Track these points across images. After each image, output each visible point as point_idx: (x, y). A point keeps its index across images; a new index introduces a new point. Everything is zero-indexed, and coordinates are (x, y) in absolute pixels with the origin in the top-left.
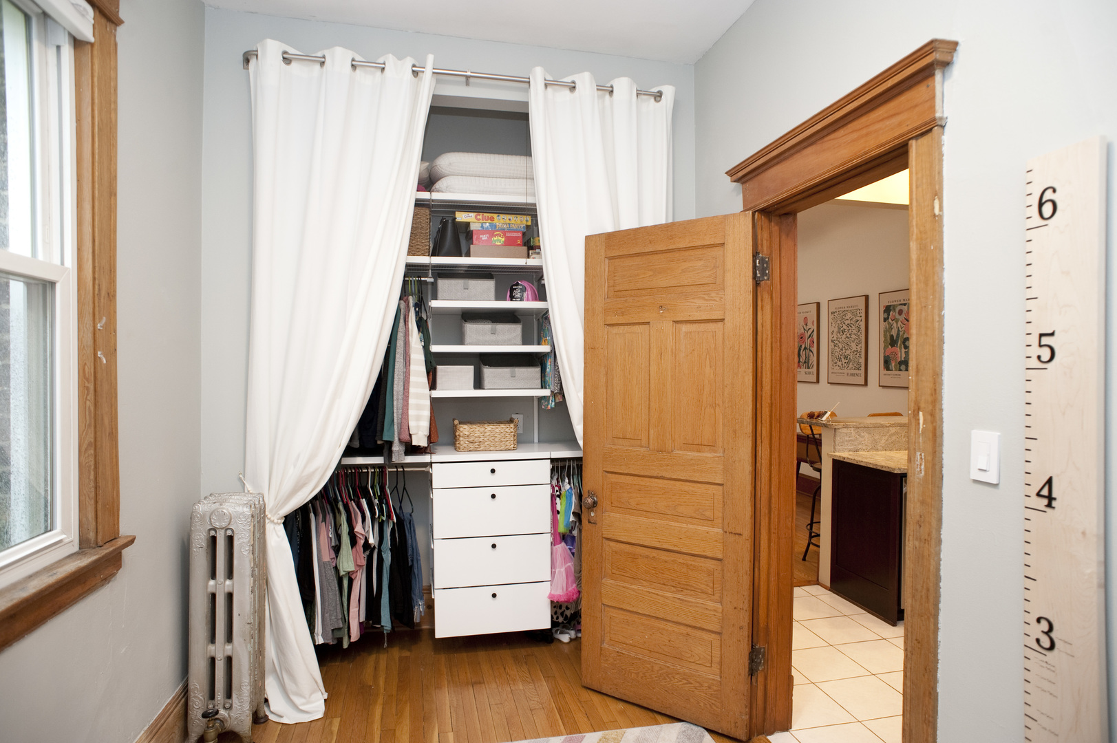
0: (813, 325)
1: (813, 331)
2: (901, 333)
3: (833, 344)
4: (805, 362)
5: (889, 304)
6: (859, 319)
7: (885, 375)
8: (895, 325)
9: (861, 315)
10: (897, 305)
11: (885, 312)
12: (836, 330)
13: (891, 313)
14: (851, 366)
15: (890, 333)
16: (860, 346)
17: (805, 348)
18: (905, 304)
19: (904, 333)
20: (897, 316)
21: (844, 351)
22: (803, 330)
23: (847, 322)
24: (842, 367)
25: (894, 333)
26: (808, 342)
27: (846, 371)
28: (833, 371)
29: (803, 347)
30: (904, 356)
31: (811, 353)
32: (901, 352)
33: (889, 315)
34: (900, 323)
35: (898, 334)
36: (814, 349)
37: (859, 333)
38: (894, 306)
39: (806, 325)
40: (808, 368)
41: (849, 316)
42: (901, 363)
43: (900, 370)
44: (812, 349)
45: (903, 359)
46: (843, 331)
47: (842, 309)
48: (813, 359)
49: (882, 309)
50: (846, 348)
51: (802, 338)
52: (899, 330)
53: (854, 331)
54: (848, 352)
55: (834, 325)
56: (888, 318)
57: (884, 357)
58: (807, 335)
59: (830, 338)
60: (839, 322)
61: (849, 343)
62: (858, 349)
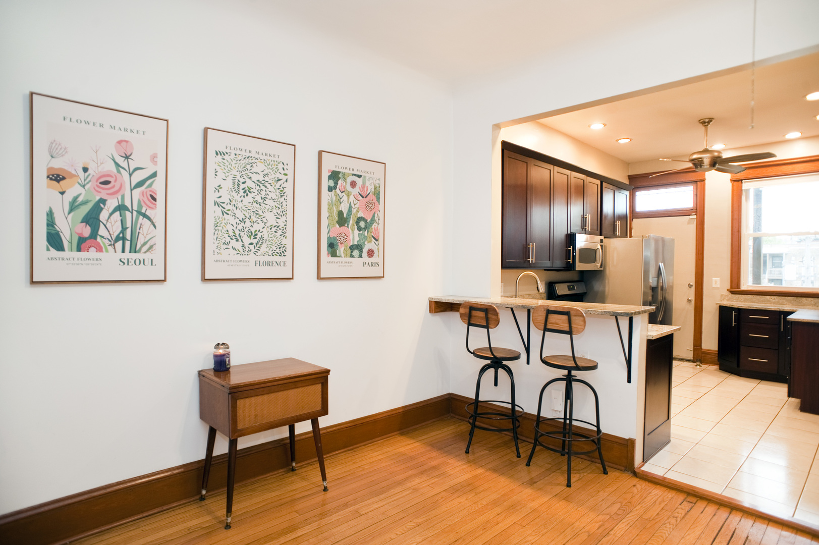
0: (153, 162)
1: (154, 175)
2: (354, 211)
3: (218, 210)
4: (121, 238)
5: (337, 170)
6: (284, 178)
7: (330, 262)
8: (345, 198)
9: (286, 172)
10: (348, 175)
11: (330, 178)
12: (227, 184)
13: (340, 182)
14: (264, 248)
15: (338, 207)
16: (284, 218)
17: (121, 208)
18: (360, 176)
19: (358, 212)
20: (349, 187)
21: (248, 224)
22: (111, 167)
23: (255, 178)
24: (245, 250)
25: (344, 208)
26: (132, 195)
27: (252, 258)
28: (220, 258)
29: (112, 203)
30: (357, 239)
31: (146, 222)
32: (353, 233)
33: (336, 183)
34: (352, 198)
35: (350, 211)
36: (156, 214)
37: (282, 200)
38: (344, 173)
39: (127, 157)
40: (133, 250)
41: (259, 167)
42: (352, 248)
43: (352, 256)
44: (150, 213)
45: (356, 243)
46: (247, 191)
47: (243, 153)
48: (154, 233)
49: (325, 175)
50: (254, 218)
51: (107, 183)
52: (350, 207)
53: (273, 195)
54: (256, 227)
55: (221, 174)
56: (335, 188)
57: (329, 238)
58: (129, 180)
59: (211, 197)
60: (234, 172)
61: (260, 213)
62: (282, 225)
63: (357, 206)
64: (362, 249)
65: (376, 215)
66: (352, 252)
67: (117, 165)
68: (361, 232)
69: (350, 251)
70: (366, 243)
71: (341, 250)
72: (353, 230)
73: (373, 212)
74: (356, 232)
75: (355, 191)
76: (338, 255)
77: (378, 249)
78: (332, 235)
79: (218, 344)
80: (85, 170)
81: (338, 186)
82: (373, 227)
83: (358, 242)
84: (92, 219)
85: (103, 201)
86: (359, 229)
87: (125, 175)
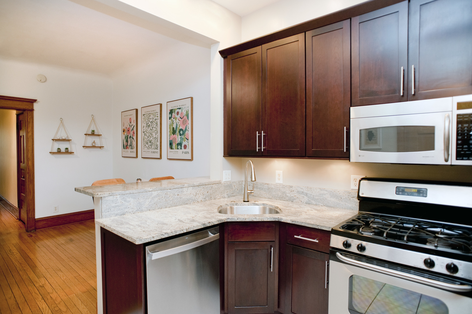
0: (134, 122)
1: (134, 126)
2: (178, 126)
3: (144, 134)
4: (130, 145)
5: (172, 109)
6: (157, 118)
7: (170, 152)
8: (175, 121)
9: (158, 116)
10: (176, 109)
11: (170, 113)
12: (145, 125)
13: (173, 114)
14: (153, 147)
15: (172, 126)
16: (157, 134)
17: (130, 137)
18: (180, 109)
19: (179, 126)
20: (176, 116)
21: (149, 138)
22: (129, 126)
23: (151, 120)
24: (148, 148)
25: (174, 126)
26: (132, 133)
27: (150, 150)
28: (144, 150)
30: (179, 140)
31: (133, 140)
32: (178, 137)
33: (172, 115)
34: (177, 120)
35: (177, 127)
36: (135, 137)
37: (157, 127)
38: (174, 109)
39: (131, 123)
40: (132, 149)
41: (152, 116)
42: (178, 144)
43: (178, 149)
44: (134, 137)
45: (179, 142)
46: (149, 126)
47: (147, 113)
48: (134, 143)
50: (151, 136)
51: (128, 131)
52: (177, 125)
53: (155, 126)
54: (151, 139)
55: (144, 122)
56: (171, 117)
57: (170, 141)
58: (131, 129)
59: (143, 129)
60: (147, 120)
61: (152, 133)
62: (157, 137)
63: (179, 123)
64: (181, 145)
65: (187, 127)
66: (178, 147)
67: (130, 125)
68: (181, 136)
69: (177, 146)
70: (183, 142)
71: (174, 146)
72: (178, 136)
73: (186, 125)
74: (179, 136)
75: (178, 117)
76: (173, 148)
77: (188, 144)
78: (171, 139)
79: (138, 179)
80: (126, 128)
81: (172, 116)
82: (186, 133)
83: (180, 141)
84: (127, 141)
85: (128, 135)
86: (180, 135)
87: (130, 127)
